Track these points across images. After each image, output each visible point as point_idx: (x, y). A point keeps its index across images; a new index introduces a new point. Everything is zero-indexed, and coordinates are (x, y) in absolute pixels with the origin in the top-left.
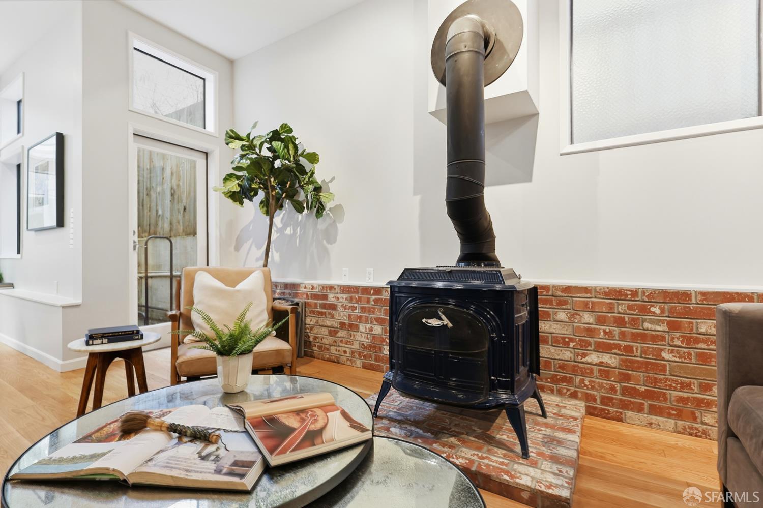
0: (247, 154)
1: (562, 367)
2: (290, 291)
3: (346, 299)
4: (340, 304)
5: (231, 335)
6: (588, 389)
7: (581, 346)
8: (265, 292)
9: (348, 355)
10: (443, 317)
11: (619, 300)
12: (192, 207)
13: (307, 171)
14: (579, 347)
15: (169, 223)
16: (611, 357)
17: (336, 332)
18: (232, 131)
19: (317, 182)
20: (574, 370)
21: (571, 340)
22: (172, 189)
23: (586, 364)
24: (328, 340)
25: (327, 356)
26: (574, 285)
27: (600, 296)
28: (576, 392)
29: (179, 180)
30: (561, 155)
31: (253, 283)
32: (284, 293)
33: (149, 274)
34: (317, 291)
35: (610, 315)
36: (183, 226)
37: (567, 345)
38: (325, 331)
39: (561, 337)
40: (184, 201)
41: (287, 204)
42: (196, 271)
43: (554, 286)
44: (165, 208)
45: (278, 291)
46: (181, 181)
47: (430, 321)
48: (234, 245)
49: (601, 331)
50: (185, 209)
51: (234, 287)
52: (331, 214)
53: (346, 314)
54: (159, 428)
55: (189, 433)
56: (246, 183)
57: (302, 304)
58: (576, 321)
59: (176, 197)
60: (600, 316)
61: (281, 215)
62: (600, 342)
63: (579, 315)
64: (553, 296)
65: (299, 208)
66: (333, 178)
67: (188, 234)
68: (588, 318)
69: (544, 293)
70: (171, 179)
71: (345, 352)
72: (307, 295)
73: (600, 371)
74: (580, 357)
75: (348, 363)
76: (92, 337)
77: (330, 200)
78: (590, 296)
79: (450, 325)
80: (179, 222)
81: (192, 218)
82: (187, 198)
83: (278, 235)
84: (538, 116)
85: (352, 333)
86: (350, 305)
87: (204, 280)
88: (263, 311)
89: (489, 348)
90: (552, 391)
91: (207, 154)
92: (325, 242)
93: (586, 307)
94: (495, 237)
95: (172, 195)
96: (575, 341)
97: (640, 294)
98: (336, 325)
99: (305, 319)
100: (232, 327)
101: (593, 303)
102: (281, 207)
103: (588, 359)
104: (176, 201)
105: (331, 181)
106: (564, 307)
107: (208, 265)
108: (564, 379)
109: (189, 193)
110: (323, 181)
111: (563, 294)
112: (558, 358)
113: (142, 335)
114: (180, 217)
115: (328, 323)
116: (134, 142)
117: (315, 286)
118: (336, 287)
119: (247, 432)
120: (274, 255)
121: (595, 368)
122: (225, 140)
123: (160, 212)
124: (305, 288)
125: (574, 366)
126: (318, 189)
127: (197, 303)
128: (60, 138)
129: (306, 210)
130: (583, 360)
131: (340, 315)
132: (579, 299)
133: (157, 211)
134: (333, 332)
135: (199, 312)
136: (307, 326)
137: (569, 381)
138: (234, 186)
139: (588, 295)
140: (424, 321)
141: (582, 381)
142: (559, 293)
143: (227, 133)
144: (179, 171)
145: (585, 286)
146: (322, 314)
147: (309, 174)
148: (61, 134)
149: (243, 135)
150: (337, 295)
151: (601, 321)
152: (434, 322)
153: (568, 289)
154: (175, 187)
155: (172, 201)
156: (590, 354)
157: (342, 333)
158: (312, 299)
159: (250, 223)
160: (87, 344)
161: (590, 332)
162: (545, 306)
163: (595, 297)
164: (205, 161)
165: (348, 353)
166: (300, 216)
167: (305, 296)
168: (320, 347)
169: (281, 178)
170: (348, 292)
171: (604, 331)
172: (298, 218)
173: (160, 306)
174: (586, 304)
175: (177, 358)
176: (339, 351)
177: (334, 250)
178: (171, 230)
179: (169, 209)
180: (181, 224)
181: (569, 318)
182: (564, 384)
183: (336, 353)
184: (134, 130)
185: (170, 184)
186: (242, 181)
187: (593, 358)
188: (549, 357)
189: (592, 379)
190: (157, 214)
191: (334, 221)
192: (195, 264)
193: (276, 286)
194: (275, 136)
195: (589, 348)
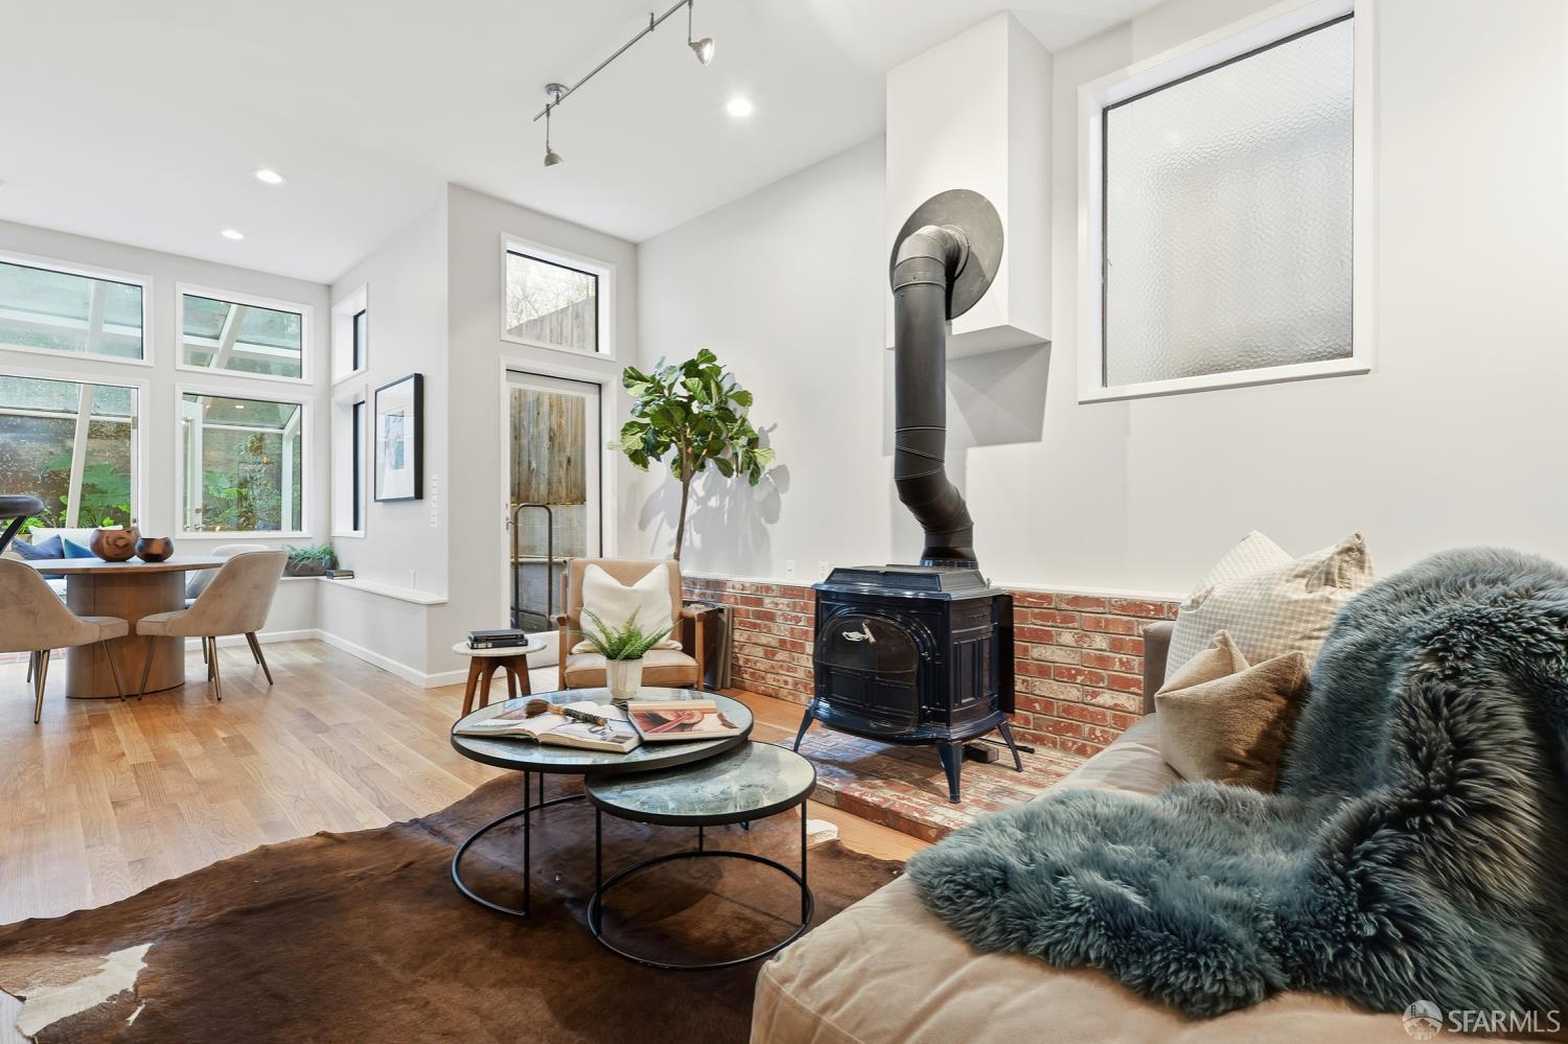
0: (653, 400)
1: (1067, 710)
2: (712, 592)
3: (788, 605)
4: (780, 613)
5: (620, 639)
6: (1099, 742)
7: (1091, 680)
8: (671, 592)
9: (790, 687)
10: (867, 630)
11: (1139, 617)
12: (579, 459)
13: (737, 416)
14: (1088, 683)
15: (546, 481)
16: (1128, 698)
17: (774, 654)
18: (632, 369)
19: (752, 431)
20: (1083, 714)
21: (1079, 672)
22: (550, 429)
23: (1099, 706)
24: (763, 665)
25: (762, 688)
26: (1083, 595)
27: (1115, 611)
28: (1084, 746)
29: (561, 417)
30: (1081, 403)
31: (655, 581)
32: (704, 594)
33: (520, 560)
34: (748, 592)
35: (1127, 638)
36: (567, 489)
37: (1072, 678)
38: (759, 652)
39: (1066, 668)
40: (568, 450)
41: (710, 463)
42: (585, 564)
43: (1057, 595)
44: (541, 460)
45: (697, 591)
46: (564, 418)
47: (850, 634)
48: (638, 519)
49: (1117, 660)
50: (569, 461)
51: (631, 586)
52: (771, 480)
53: (788, 627)
54: (557, 712)
55: (581, 716)
56: (650, 436)
57: (729, 610)
58: (1085, 646)
59: (556, 442)
60: (1114, 640)
61: (704, 478)
62: (1114, 675)
63: (1089, 637)
64: (1056, 609)
65: (726, 470)
66: (775, 426)
67: (573, 502)
68: (1100, 642)
69: (1045, 606)
70: (550, 415)
71: (786, 683)
72: (736, 598)
73: (1115, 716)
74: (1089, 698)
75: (790, 698)
76: (476, 640)
77: (768, 460)
78: (1103, 611)
79: (872, 640)
80: (560, 482)
81: (579, 476)
82: (572, 445)
83: (700, 507)
84: (1050, 347)
85: (796, 655)
86: (794, 614)
87: (595, 576)
88: (666, 618)
89: (919, 670)
90: (1054, 744)
91: (600, 385)
92: (763, 520)
93: (1099, 627)
94: (972, 524)
95: (551, 439)
96: (1083, 674)
97: (1166, 609)
98: (774, 643)
99: (733, 634)
100: (622, 631)
101: (1107, 620)
102: (702, 467)
103: (1099, 700)
104: (556, 449)
105: (771, 430)
106: (1070, 625)
107: (601, 556)
108: (1070, 728)
109: (576, 438)
110: (761, 429)
111: (1069, 607)
112: (1062, 697)
113: (527, 641)
114: (562, 473)
115: (764, 639)
116: (507, 380)
117: (747, 585)
118: (774, 588)
119: (630, 722)
120: (693, 537)
121: (1108, 712)
122: (624, 380)
123: (534, 465)
124: (734, 588)
125: (1083, 710)
126: (753, 443)
127: (589, 604)
128: (419, 380)
129: (735, 473)
130: (1094, 701)
131: (779, 630)
132: (1088, 615)
133: (530, 463)
134: (770, 653)
135: (590, 614)
136: (736, 643)
137: (1076, 730)
138: (635, 442)
139: (1101, 610)
140: (845, 634)
141: (1092, 731)
142: (1064, 606)
143: (626, 371)
144: (561, 403)
145: (1096, 596)
146: (755, 626)
147: (739, 422)
148: (420, 375)
149: (647, 374)
150: (776, 600)
151: (1116, 646)
152: (855, 636)
153: (1076, 600)
154: (555, 427)
155: (551, 449)
156: (1103, 692)
157: (782, 655)
158: (742, 604)
159: (661, 488)
160: (472, 648)
161: (1103, 661)
162: (1046, 623)
163: (1110, 613)
164: (597, 397)
165: (790, 684)
166: (729, 481)
167: (732, 600)
168: (752, 674)
169: (700, 427)
170: (792, 596)
171: (1120, 660)
172: (725, 485)
173: (534, 610)
174: (1098, 621)
175: (566, 668)
176: (778, 681)
177: (776, 531)
178: (549, 493)
179: (547, 461)
180: (564, 484)
181: (1077, 642)
182: (1070, 734)
183: (774, 683)
184: (508, 365)
185: (548, 424)
186: (646, 434)
187: (1106, 698)
188: (1052, 696)
189: (1105, 729)
190: (530, 467)
191: (776, 489)
192: (583, 553)
193: (694, 584)
194: (690, 369)
195: (1101, 685)
